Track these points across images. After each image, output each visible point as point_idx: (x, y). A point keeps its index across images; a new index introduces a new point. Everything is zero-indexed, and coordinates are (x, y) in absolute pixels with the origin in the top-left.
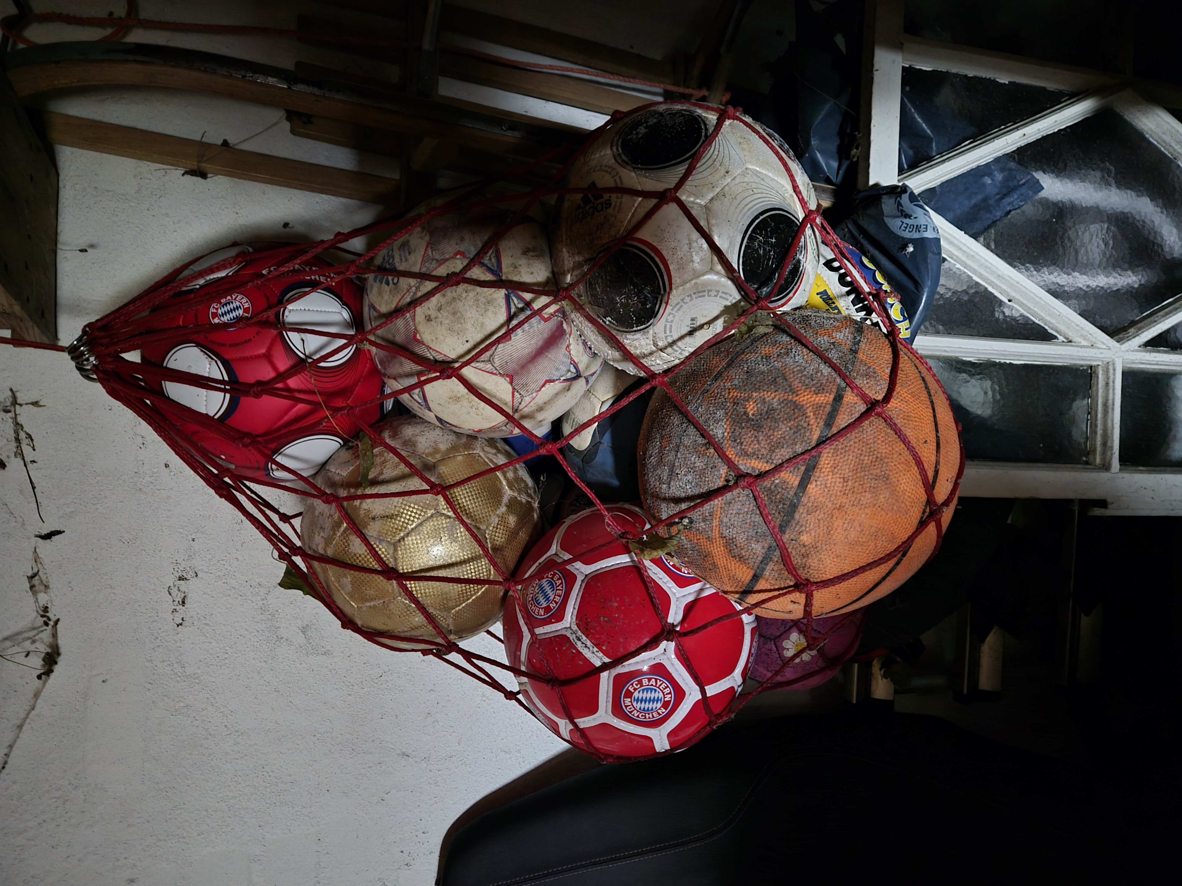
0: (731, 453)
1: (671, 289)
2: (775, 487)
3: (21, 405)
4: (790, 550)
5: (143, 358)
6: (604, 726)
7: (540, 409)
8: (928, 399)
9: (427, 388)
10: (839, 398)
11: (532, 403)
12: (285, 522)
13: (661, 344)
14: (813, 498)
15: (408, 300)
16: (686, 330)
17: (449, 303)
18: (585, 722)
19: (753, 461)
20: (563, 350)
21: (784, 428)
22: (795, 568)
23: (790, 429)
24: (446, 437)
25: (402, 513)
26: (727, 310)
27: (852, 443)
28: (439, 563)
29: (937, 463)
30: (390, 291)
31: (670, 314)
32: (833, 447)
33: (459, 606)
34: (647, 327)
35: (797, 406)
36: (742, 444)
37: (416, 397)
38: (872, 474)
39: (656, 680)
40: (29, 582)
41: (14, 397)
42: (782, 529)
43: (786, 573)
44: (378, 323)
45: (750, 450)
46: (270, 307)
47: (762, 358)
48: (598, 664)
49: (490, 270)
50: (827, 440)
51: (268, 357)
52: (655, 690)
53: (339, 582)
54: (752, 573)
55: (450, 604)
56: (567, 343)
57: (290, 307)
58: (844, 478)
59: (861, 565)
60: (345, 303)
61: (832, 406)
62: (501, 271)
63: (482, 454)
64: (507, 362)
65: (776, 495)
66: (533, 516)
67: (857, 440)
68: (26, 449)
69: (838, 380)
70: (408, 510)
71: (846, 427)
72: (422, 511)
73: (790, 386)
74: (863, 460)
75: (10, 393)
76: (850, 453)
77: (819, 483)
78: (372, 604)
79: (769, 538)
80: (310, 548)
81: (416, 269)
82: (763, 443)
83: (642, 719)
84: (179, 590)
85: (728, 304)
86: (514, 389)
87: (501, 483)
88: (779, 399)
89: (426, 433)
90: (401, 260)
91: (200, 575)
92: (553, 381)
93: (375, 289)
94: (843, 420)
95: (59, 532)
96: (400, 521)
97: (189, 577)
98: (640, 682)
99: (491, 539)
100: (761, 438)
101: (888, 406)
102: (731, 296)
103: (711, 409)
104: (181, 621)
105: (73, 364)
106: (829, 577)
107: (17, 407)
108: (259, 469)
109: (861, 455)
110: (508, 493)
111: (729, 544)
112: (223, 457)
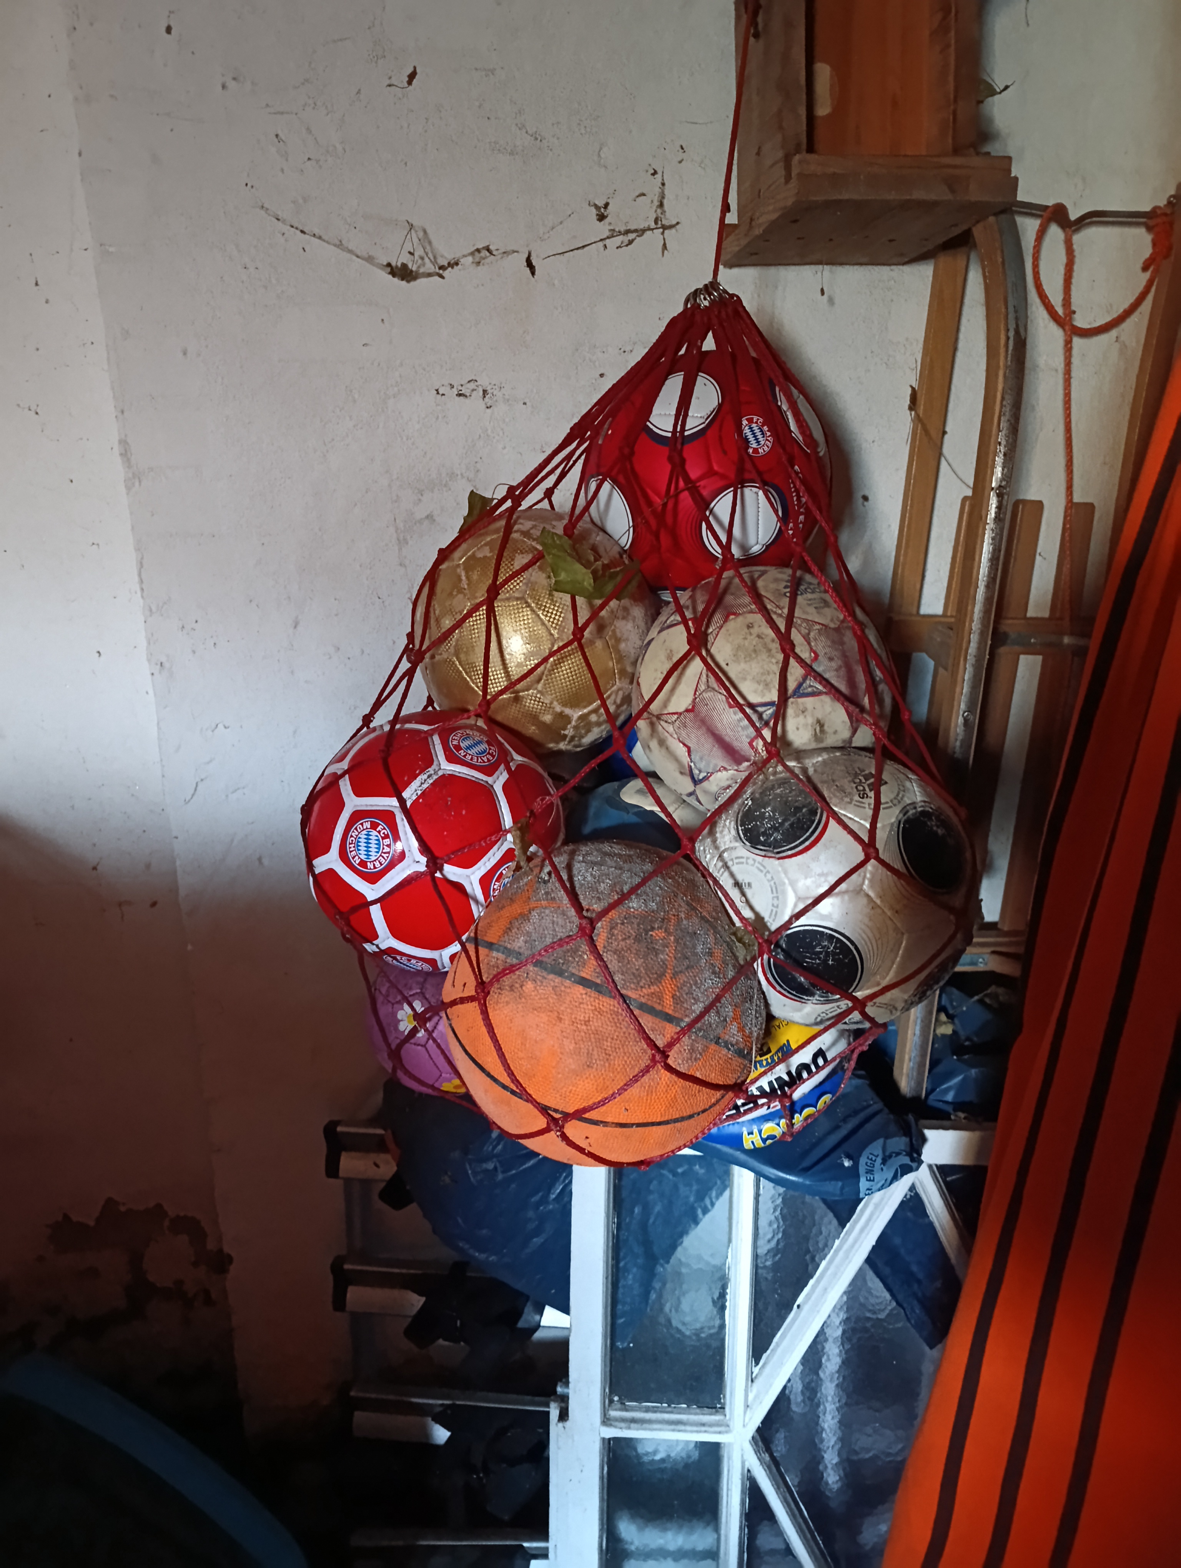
0: (613, 914)
1: (779, 859)
2: (581, 956)
3: (663, 233)
4: (517, 973)
5: (707, 352)
6: (341, 805)
7: (662, 743)
8: (670, 1118)
9: (681, 628)
10: (669, 1018)
11: (666, 734)
12: (545, 493)
13: (725, 855)
14: (568, 990)
15: (769, 607)
16: (740, 878)
17: (765, 645)
18: (345, 786)
19: (605, 935)
20: (721, 763)
21: (638, 963)
22: (498, 981)
23: (637, 970)
24: (632, 651)
25: (555, 605)
26: (759, 918)
27: (624, 1030)
28: (504, 642)
29: (605, 1124)
30: (777, 590)
31: (754, 860)
32: (620, 1010)
33: (460, 664)
34: (741, 838)
35: (661, 976)
36: (623, 924)
37: (672, 618)
38: (593, 1050)
39: (389, 853)
40: (484, 248)
41: (671, 227)
42: (538, 963)
43: (495, 973)
44: (746, 579)
45: (616, 932)
46: (760, 473)
47: (709, 949)
48: (405, 794)
49: (800, 685)
50: (627, 1004)
51: (710, 473)
52: (377, 852)
53: (485, 545)
54: (494, 941)
55: (462, 656)
56: (729, 768)
57: (761, 493)
58: (589, 1021)
59: (502, 1046)
60: (768, 547)
61: (661, 1011)
62: (799, 697)
63: (615, 688)
64: (707, 705)
65: (571, 956)
66: (551, 742)
67: (627, 1035)
68: (618, 240)
69: (687, 1020)
70: (557, 611)
71: (640, 1024)
72: (557, 624)
73: (681, 972)
74: (607, 1041)
75: (674, 222)
76: (614, 1028)
77: (584, 996)
78: (464, 578)
79: (530, 952)
80: (518, 518)
81: (798, 613)
82: (622, 943)
83: (349, 840)
84: (473, 390)
85: (766, 919)
86: (681, 714)
87: (585, 707)
88: (666, 960)
89: (637, 631)
90: (810, 600)
91: (488, 411)
92: (689, 755)
93: (780, 576)
94: (647, 1021)
95: (533, 273)
96: (547, 603)
97: (486, 399)
98: (387, 837)
99: (528, 695)
100: (628, 941)
101: (663, 1071)
102: (774, 920)
103: (658, 898)
104: (441, 392)
105: (701, 286)
106: (491, 1015)
107: (661, 230)
108: (598, 466)
109: (612, 1039)
110: (576, 714)
111: (525, 917)
112: (610, 432)
